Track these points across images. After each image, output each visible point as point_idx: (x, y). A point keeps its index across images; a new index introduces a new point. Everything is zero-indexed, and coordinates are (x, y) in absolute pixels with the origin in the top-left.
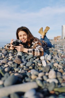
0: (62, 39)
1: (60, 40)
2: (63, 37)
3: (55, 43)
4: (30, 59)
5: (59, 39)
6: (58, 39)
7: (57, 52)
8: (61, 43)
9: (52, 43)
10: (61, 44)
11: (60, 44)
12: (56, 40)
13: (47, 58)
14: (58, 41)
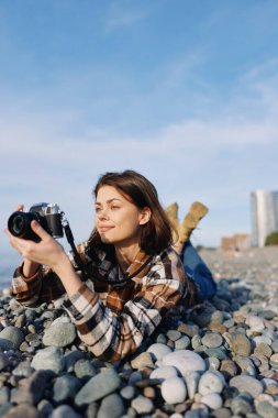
0: (255, 246)
1: (248, 250)
2: (257, 240)
3: (227, 267)
4: (99, 402)
5: (244, 245)
6: (239, 245)
7: (249, 333)
8: (255, 269)
9: (217, 266)
10: (254, 273)
11: (249, 272)
12: (230, 249)
13: (197, 391)
14: (237, 255)
